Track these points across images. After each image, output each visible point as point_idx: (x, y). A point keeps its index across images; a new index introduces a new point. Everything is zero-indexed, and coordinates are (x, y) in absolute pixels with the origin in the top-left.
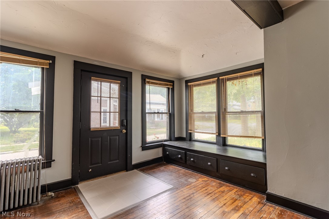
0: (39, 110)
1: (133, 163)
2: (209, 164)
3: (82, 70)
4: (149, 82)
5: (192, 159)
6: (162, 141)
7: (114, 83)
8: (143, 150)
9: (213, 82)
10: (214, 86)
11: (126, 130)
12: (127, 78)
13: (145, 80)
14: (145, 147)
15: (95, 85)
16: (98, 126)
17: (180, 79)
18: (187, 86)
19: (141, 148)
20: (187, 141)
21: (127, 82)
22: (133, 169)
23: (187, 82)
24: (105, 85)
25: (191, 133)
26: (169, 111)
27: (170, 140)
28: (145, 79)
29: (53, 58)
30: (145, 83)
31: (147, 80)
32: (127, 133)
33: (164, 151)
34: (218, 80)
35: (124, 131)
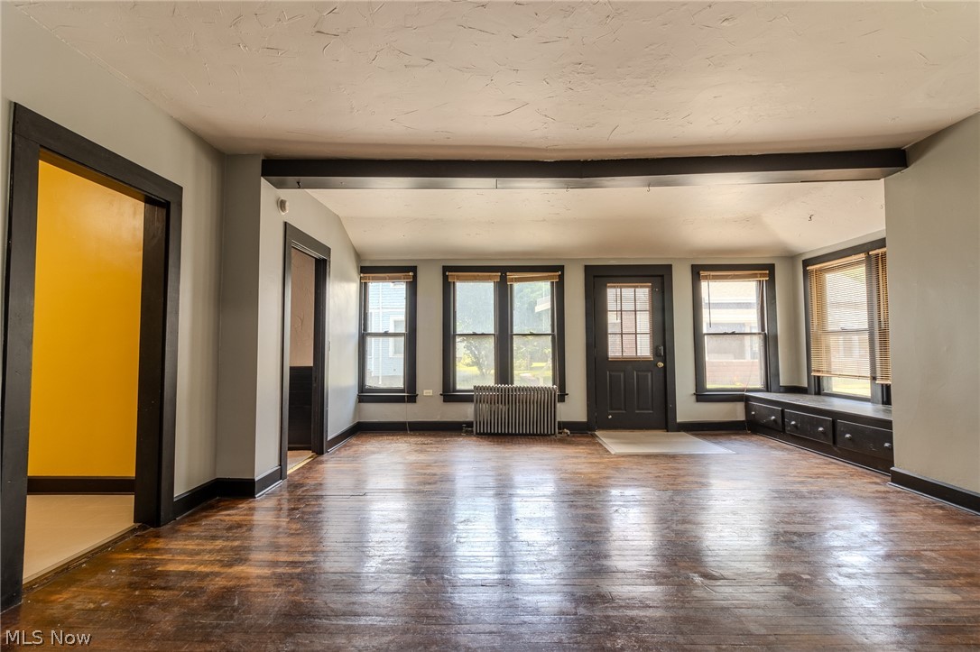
0: (550, 332)
1: (678, 420)
2: (821, 429)
3: (594, 277)
4: (706, 278)
5: (793, 423)
6: (743, 390)
7: (641, 287)
8: (698, 400)
9: (858, 263)
10: (861, 271)
11: (665, 362)
12: (662, 276)
13: (699, 274)
14: (702, 396)
15: (612, 293)
16: (618, 354)
17: (791, 257)
18: (806, 273)
19: (694, 397)
20: (810, 394)
21: (663, 283)
22: (679, 431)
23: (806, 263)
24: (628, 292)
25: (819, 377)
26: (763, 329)
27: (768, 389)
28: (697, 272)
29: (561, 268)
30: (700, 280)
31: (702, 273)
32: (665, 367)
33: (748, 409)
34: (869, 257)
35: (661, 364)
